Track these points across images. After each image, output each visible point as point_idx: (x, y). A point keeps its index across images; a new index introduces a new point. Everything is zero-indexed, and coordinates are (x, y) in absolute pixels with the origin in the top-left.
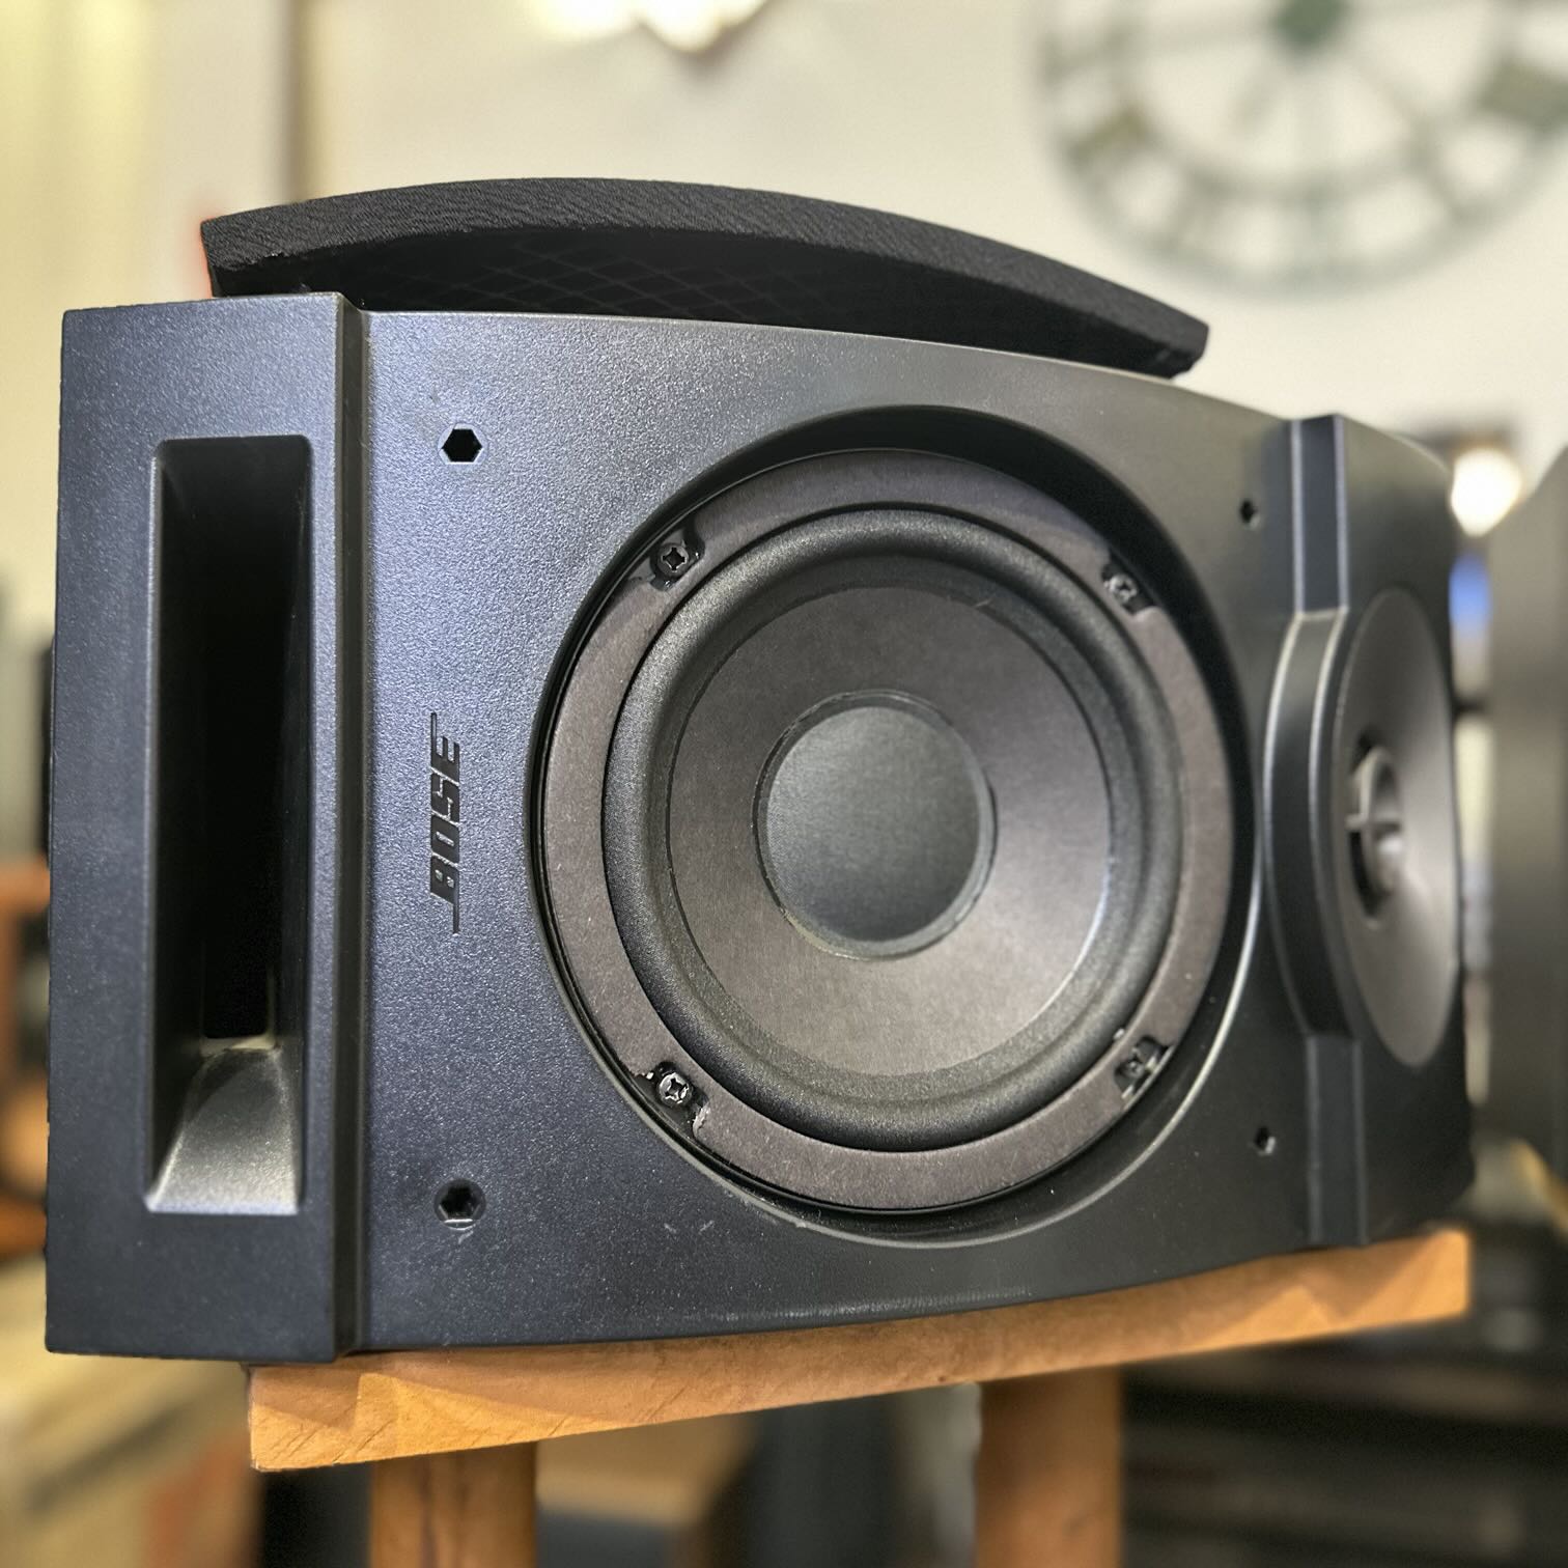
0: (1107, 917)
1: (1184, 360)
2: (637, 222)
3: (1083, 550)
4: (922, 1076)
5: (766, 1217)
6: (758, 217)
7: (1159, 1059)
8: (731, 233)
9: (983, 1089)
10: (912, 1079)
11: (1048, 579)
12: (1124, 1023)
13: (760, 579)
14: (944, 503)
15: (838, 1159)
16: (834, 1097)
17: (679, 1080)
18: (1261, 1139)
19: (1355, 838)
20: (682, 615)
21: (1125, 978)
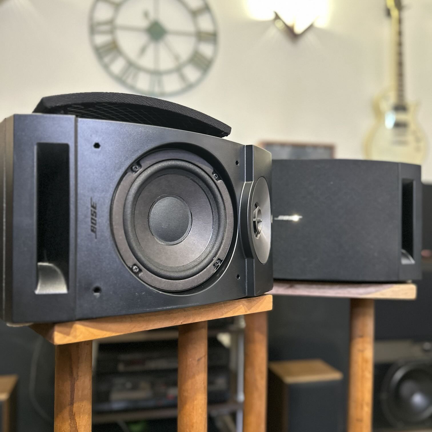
0: (212, 237)
1: (227, 134)
2: (128, 102)
3: (209, 169)
4: (180, 266)
5: (154, 291)
6: (151, 103)
7: (220, 263)
8: (145, 106)
9: (190, 269)
10: (178, 267)
11: (203, 173)
12: (215, 256)
13: (152, 173)
14: (185, 159)
15: (165, 281)
16: (165, 271)
17: (137, 268)
18: (238, 276)
19: (254, 222)
20: (138, 179)
21: (216, 248)
